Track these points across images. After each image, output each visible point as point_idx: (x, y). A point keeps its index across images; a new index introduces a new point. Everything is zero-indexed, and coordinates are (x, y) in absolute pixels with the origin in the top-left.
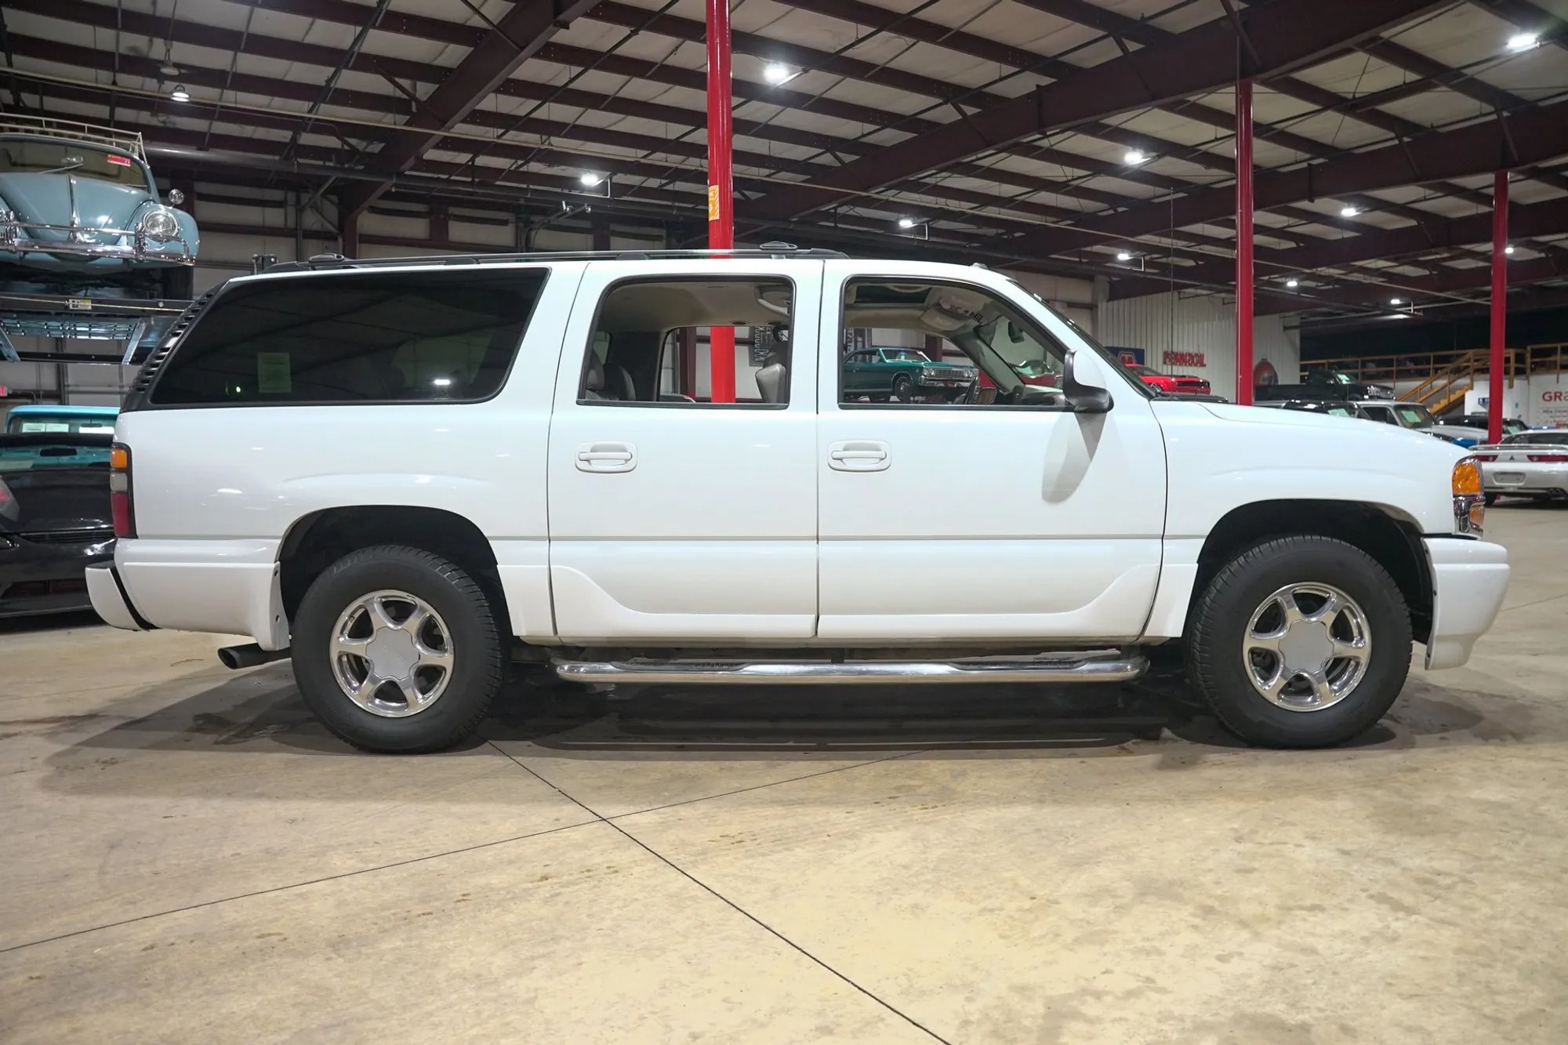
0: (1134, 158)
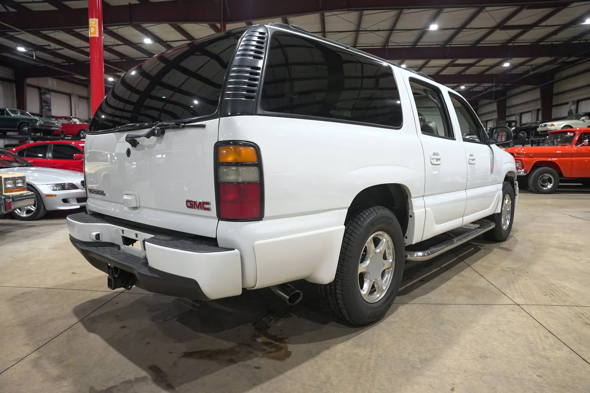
0: (148, 41)
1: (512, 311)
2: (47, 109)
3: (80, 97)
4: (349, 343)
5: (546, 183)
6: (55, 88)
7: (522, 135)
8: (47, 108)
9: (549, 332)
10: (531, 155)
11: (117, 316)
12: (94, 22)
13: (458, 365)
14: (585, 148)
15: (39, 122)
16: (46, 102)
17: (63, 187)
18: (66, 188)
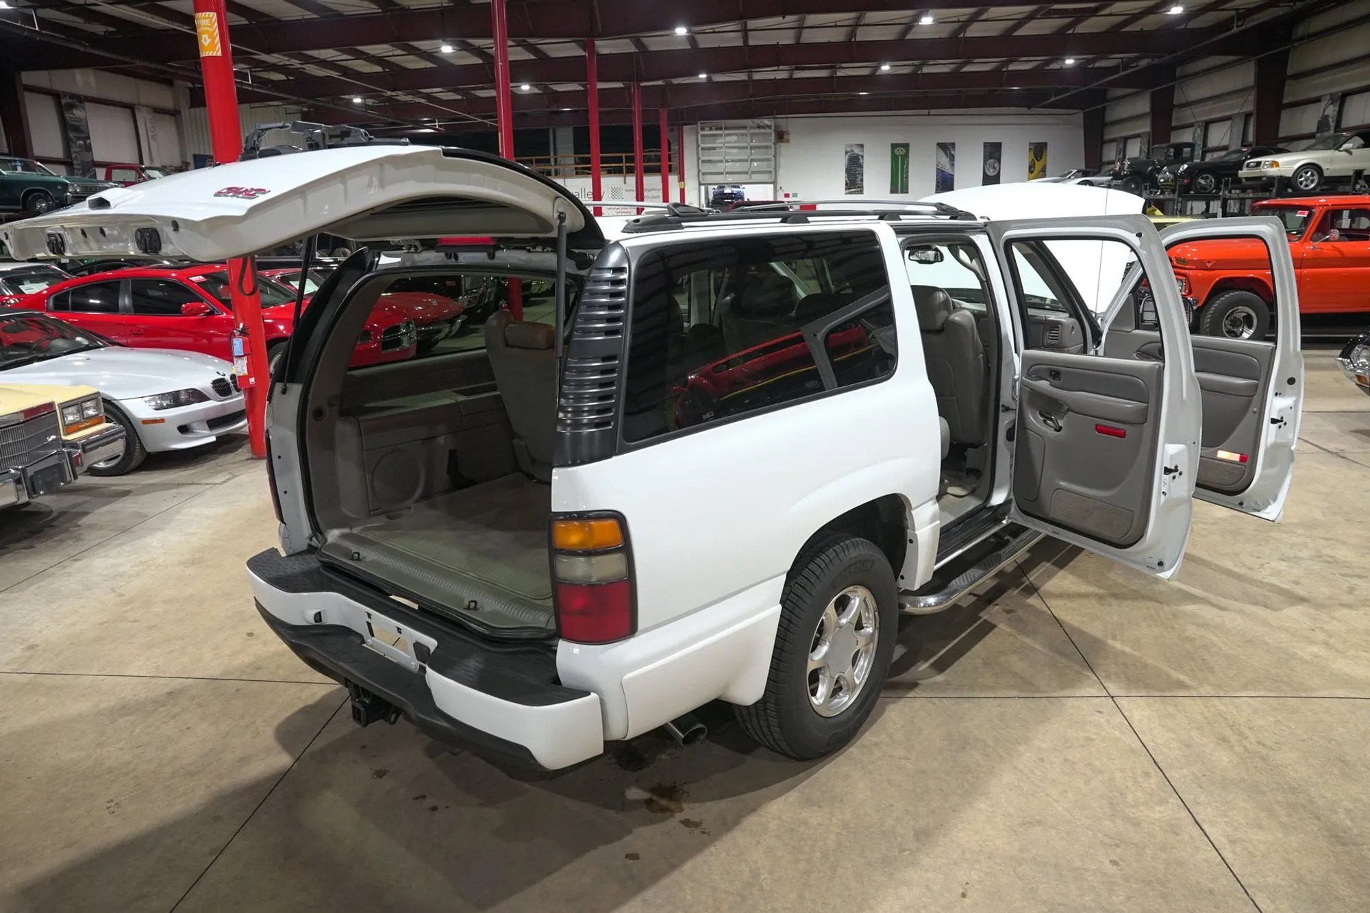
1: (1097, 714)
2: (80, 146)
3: (157, 111)
4: (793, 796)
5: (1239, 326)
6: (93, 92)
7: (1202, 182)
8: (81, 142)
9: (1155, 762)
10: (1209, 265)
11: (364, 747)
12: (206, 22)
13: (980, 842)
14: (1333, 247)
15: (70, 190)
16: (77, 129)
17: (176, 399)
18: (183, 401)
